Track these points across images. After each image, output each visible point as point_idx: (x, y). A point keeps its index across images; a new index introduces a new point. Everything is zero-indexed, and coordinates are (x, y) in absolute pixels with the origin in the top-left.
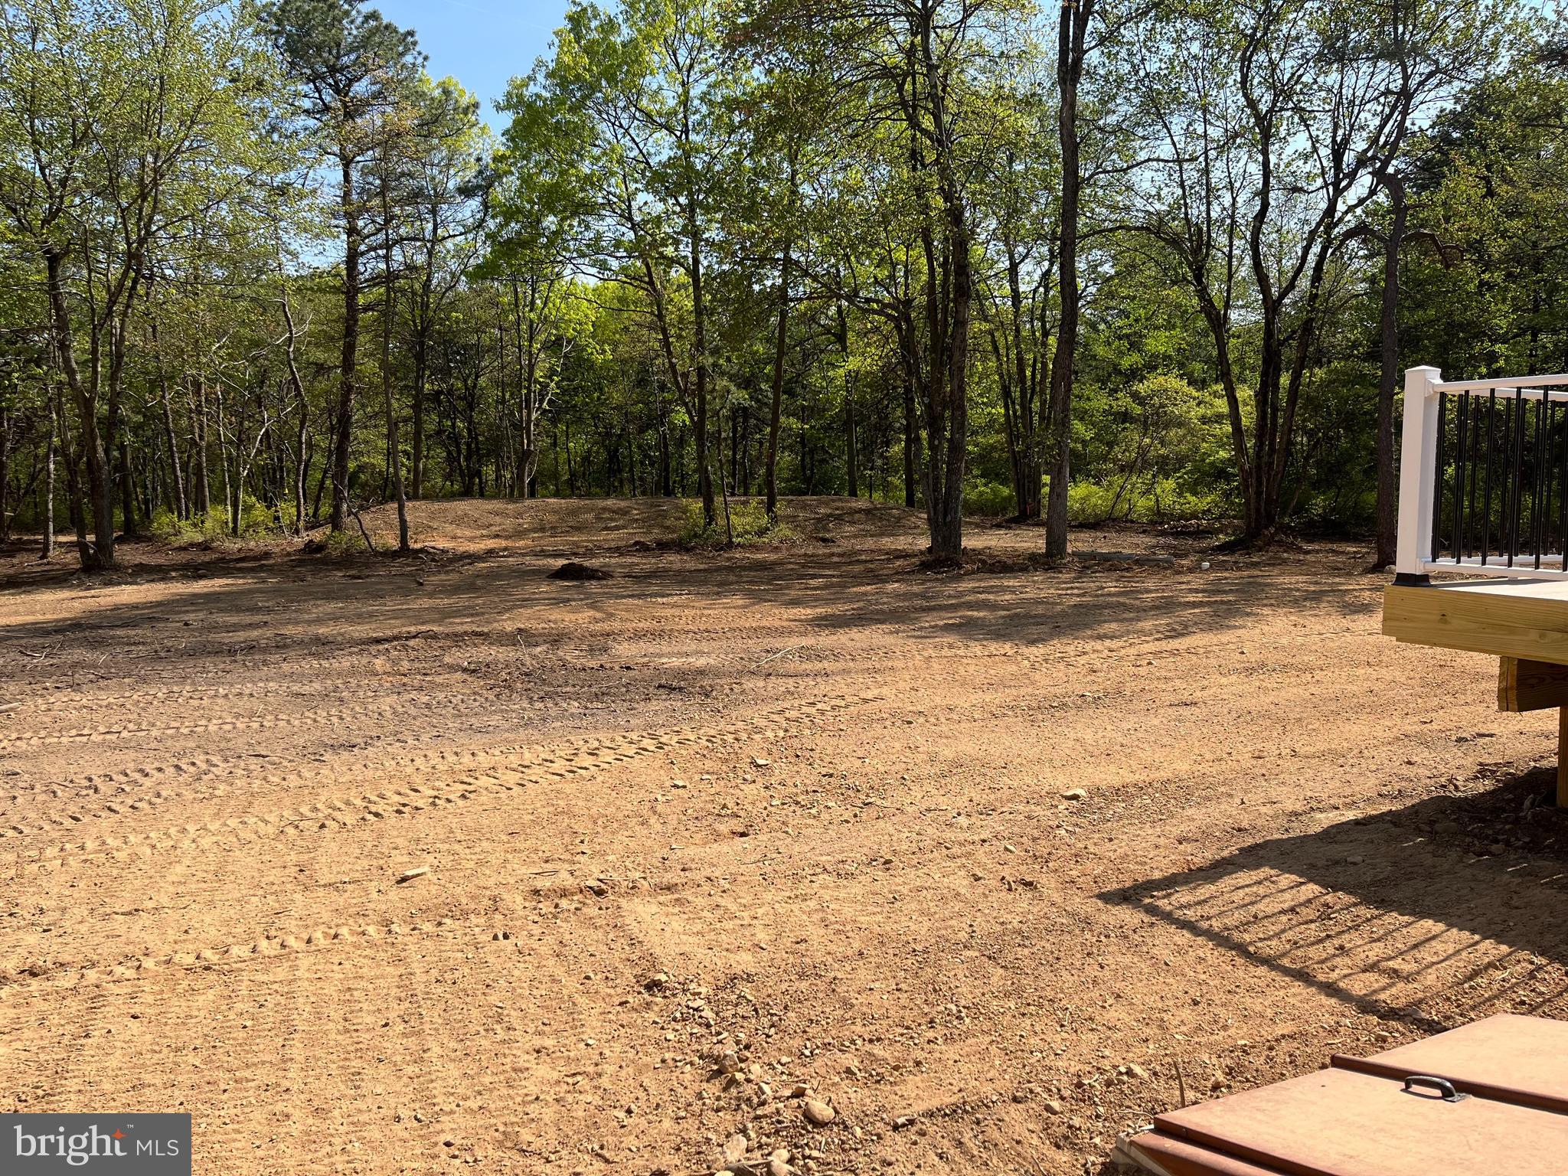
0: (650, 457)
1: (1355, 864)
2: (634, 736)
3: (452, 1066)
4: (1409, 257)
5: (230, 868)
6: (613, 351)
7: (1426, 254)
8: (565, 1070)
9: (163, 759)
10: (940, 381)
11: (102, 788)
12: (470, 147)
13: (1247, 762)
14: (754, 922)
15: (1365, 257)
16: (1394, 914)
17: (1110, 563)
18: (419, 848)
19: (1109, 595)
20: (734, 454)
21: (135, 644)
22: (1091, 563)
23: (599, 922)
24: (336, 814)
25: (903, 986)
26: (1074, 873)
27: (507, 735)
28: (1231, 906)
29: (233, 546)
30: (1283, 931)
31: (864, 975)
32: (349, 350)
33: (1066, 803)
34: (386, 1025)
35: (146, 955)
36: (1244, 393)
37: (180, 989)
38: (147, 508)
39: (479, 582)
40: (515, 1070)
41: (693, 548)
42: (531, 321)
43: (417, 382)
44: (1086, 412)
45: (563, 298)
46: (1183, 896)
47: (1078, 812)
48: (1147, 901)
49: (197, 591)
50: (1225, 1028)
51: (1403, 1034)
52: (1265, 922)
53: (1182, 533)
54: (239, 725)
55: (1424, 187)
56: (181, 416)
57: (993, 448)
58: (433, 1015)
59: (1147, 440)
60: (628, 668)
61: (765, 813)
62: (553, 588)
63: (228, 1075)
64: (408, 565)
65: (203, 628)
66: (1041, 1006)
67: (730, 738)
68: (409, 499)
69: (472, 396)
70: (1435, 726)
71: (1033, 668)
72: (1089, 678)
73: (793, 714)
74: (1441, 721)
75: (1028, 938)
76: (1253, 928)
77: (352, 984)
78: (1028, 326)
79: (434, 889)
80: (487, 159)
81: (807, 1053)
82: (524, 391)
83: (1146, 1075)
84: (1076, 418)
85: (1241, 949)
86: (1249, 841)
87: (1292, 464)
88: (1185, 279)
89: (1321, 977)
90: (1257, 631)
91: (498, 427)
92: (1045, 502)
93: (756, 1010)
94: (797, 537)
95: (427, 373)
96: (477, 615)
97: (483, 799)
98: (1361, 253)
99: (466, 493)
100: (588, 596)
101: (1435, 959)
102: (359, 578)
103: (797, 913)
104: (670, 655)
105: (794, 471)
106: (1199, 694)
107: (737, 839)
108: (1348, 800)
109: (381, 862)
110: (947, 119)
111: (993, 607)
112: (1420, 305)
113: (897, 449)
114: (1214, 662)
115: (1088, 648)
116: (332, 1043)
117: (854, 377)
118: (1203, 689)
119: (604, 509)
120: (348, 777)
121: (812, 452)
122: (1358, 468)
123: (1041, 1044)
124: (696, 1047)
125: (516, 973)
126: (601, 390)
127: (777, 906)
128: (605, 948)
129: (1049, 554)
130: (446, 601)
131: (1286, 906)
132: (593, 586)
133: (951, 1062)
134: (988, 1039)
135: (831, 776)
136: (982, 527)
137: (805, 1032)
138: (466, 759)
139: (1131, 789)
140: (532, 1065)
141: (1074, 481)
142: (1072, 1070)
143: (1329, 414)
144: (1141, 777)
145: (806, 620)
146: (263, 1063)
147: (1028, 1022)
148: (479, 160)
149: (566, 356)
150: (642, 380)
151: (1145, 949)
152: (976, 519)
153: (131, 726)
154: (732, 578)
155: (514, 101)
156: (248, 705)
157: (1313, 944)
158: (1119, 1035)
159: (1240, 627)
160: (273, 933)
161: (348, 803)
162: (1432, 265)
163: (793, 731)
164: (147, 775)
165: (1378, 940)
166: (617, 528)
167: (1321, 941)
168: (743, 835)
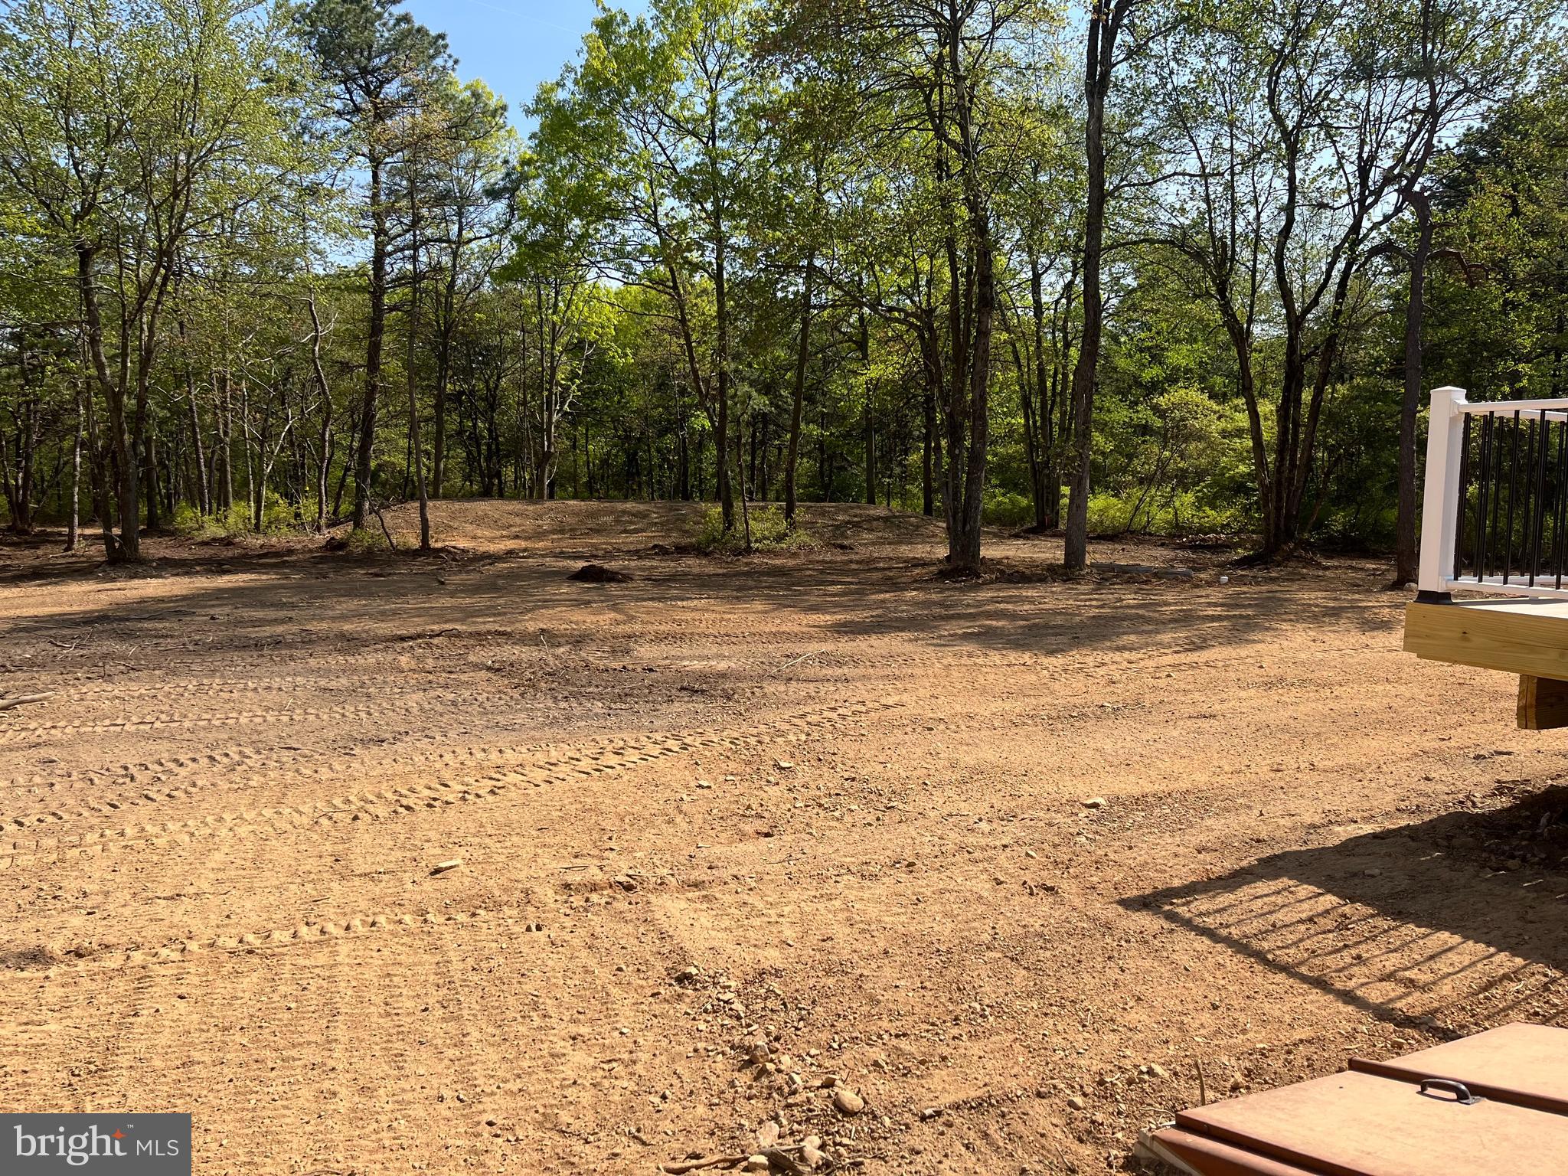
0: (669, 461)
1: (1373, 876)
2: (658, 736)
3: (490, 1050)
4: (1432, 274)
5: (267, 856)
6: (635, 355)
7: (1450, 272)
8: (601, 1057)
9: (197, 750)
10: (961, 391)
11: (138, 776)
12: (497, 149)
13: (1265, 774)
14: (781, 919)
15: (1389, 274)
16: (1411, 926)
17: (1129, 576)
18: (451, 841)
19: (1128, 607)
20: (753, 459)
21: (162, 636)
22: (1109, 575)
23: (629, 916)
24: (369, 807)
25: (928, 984)
26: (1095, 879)
27: (533, 733)
28: (1249, 915)
29: (256, 541)
30: (1301, 940)
31: (889, 973)
32: (374, 350)
33: (1086, 811)
34: (426, 1010)
35: (190, 938)
36: (1266, 407)
37: (224, 971)
38: (170, 502)
39: (500, 582)
40: (552, 1055)
41: (711, 552)
42: (554, 324)
43: (439, 382)
44: (1106, 424)
45: (585, 301)
46: (1202, 904)
47: (1097, 821)
48: (1167, 908)
49: (222, 585)
50: (1244, 1031)
51: (1418, 1041)
52: (1284, 931)
53: (1200, 547)
54: (269, 718)
55: (1449, 205)
56: (206, 412)
57: (1012, 458)
58: (470, 1002)
59: (1167, 453)
60: (651, 670)
61: (789, 814)
62: (574, 589)
63: (274, 1054)
64: (429, 564)
65: (229, 622)
66: (1063, 1007)
67: (753, 741)
68: (430, 498)
69: (494, 397)
70: (1453, 743)
71: (1052, 677)
72: (1108, 689)
73: (815, 719)
74: (1460, 736)
75: (1049, 941)
76: (1271, 937)
77: (392, 970)
78: (1049, 336)
79: (467, 881)
80: (514, 161)
81: (835, 1046)
82: (546, 393)
83: (1166, 1075)
84: (1097, 429)
85: (1260, 956)
86: (1268, 852)
87: (1312, 480)
88: (1207, 292)
89: (1338, 985)
90: (1276, 646)
91: (519, 428)
92: (1064, 513)
93: (784, 1004)
94: (815, 543)
95: (450, 372)
96: (499, 614)
97: (512, 795)
98: (1385, 270)
99: (486, 494)
100: (609, 597)
101: (1451, 970)
102: (381, 575)
103: (823, 911)
104: (691, 658)
105: (812, 477)
106: (1218, 707)
107: (762, 839)
108: (1366, 814)
109: (415, 854)
110: (973, 130)
111: (1013, 616)
112: (1443, 323)
113: (915, 458)
114: (1233, 675)
115: (1107, 659)
116: (374, 1026)
117: (875, 385)
118: (1222, 702)
119: (624, 512)
120: (378, 771)
121: (831, 458)
122: (1378, 485)
123: (1064, 1043)
124: (727, 1037)
125: (550, 963)
126: (621, 393)
127: (803, 904)
128: (636, 942)
129: (1068, 565)
130: (468, 600)
131: (1304, 916)
132: (613, 589)
133: (976, 1058)
134: (1012, 1037)
135: (853, 779)
136: (999, 537)
137: (833, 1026)
138: (494, 756)
139: (1150, 799)
140: (569, 1050)
141: (1093, 493)
142: (1094, 1068)
143: (1351, 430)
144: (1160, 787)
145: (826, 626)
146: (309, 1043)
147: (1051, 1022)
148: (506, 162)
149: (588, 359)
150: (663, 384)
151: (1165, 954)
152: (994, 529)
153: (163, 717)
154: (751, 583)
155: (543, 104)
156: (277, 699)
157: (1331, 953)
158: (1140, 1036)
159: (1259, 642)
160: (312, 920)
161: (379, 796)
162: (1456, 283)
163: (815, 735)
164: (181, 765)
165: (1395, 951)
166: (636, 531)
167: (1338, 950)
168: (767, 835)
